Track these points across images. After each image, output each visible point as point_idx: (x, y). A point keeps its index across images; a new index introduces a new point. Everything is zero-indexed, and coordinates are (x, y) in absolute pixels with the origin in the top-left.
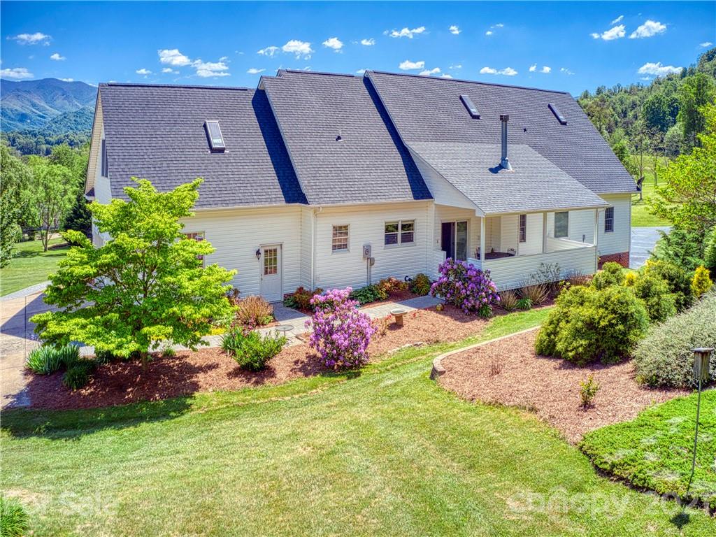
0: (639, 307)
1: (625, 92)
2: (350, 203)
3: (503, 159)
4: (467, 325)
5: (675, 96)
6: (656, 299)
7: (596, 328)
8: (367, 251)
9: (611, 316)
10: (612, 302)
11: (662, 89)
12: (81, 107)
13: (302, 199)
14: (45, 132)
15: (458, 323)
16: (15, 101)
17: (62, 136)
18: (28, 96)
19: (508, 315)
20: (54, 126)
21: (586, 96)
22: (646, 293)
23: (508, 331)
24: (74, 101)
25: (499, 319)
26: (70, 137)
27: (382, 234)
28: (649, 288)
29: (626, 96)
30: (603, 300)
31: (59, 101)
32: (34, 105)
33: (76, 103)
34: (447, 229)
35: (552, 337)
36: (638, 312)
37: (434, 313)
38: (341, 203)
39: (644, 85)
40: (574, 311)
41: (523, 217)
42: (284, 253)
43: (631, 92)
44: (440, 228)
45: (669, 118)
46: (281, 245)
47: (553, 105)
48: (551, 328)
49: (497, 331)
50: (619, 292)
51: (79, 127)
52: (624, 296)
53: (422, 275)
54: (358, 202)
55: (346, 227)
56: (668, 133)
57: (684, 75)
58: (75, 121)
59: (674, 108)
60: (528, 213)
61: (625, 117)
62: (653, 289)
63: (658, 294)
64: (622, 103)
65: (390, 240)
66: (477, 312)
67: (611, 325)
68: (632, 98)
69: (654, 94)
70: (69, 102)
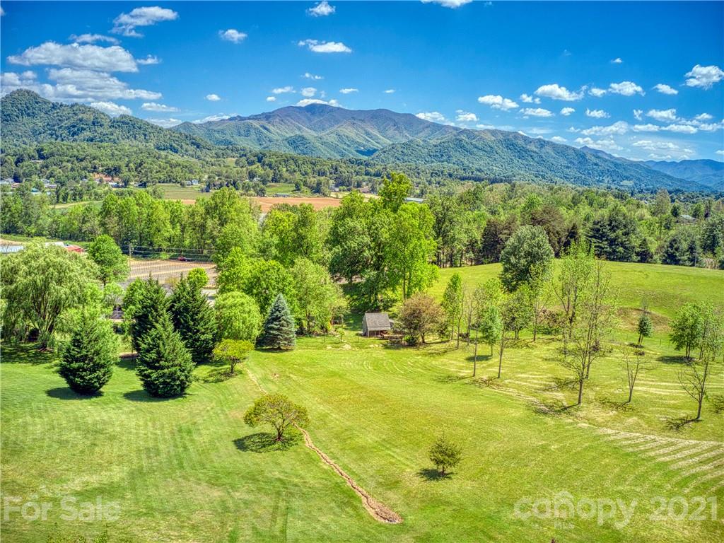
12: (410, 138)
16: (350, 128)
18: (363, 125)
20: (383, 155)
24: (405, 132)
31: (391, 132)
32: (368, 134)
51: (406, 158)
58: (402, 152)
70: (400, 133)
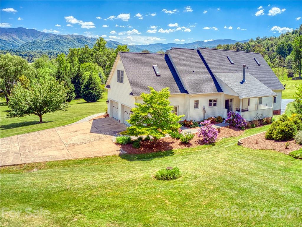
0: (295, 126)
1: (268, 39)
2: (200, 93)
3: (244, 79)
4: (239, 132)
5: (290, 42)
6: (298, 125)
7: (284, 132)
8: (204, 108)
9: (288, 129)
10: (289, 125)
11: (284, 39)
12: (34, 40)
13: (186, 92)
14: (19, 50)
15: (235, 131)
16: (6, 37)
17: (27, 52)
18: (11, 35)
19: (249, 129)
20: (22, 48)
21: (252, 41)
22: (295, 123)
23: (251, 134)
24: (31, 37)
25: (247, 130)
26: (30, 53)
27: (208, 103)
28: (296, 122)
29: (269, 41)
30: (286, 125)
31: (25, 37)
32: (14, 39)
33: (32, 38)
34: (227, 101)
35: (271, 134)
36: (295, 128)
37: (227, 128)
38: (198, 94)
39: (276, 36)
40: (277, 128)
41: (249, 99)
42: (179, 109)
43: (271, 39)
44: (225, 101)
45: (287, 52)
46: (178, 106)
47: (255, 58)
48: (270, 132)
49: (248, 134)
50: (290, 123)
51: (33, 48)
52: (291, 124)
53: (219, 116)
54: (202, 93)
55: (198, 101)
56: (287, 58)
57: (293, 33)
58: (31, 46)
59: (289, 48)
60: (251, 98)
61: (268, 51)
62: (297, 122)
63: (299, 123)
64: (267, 44)
65: (210, 105)
66: (240, 128)
67: (288, 131)
68: (272, 42)
69: (281, 41)
70: (29, 38)
